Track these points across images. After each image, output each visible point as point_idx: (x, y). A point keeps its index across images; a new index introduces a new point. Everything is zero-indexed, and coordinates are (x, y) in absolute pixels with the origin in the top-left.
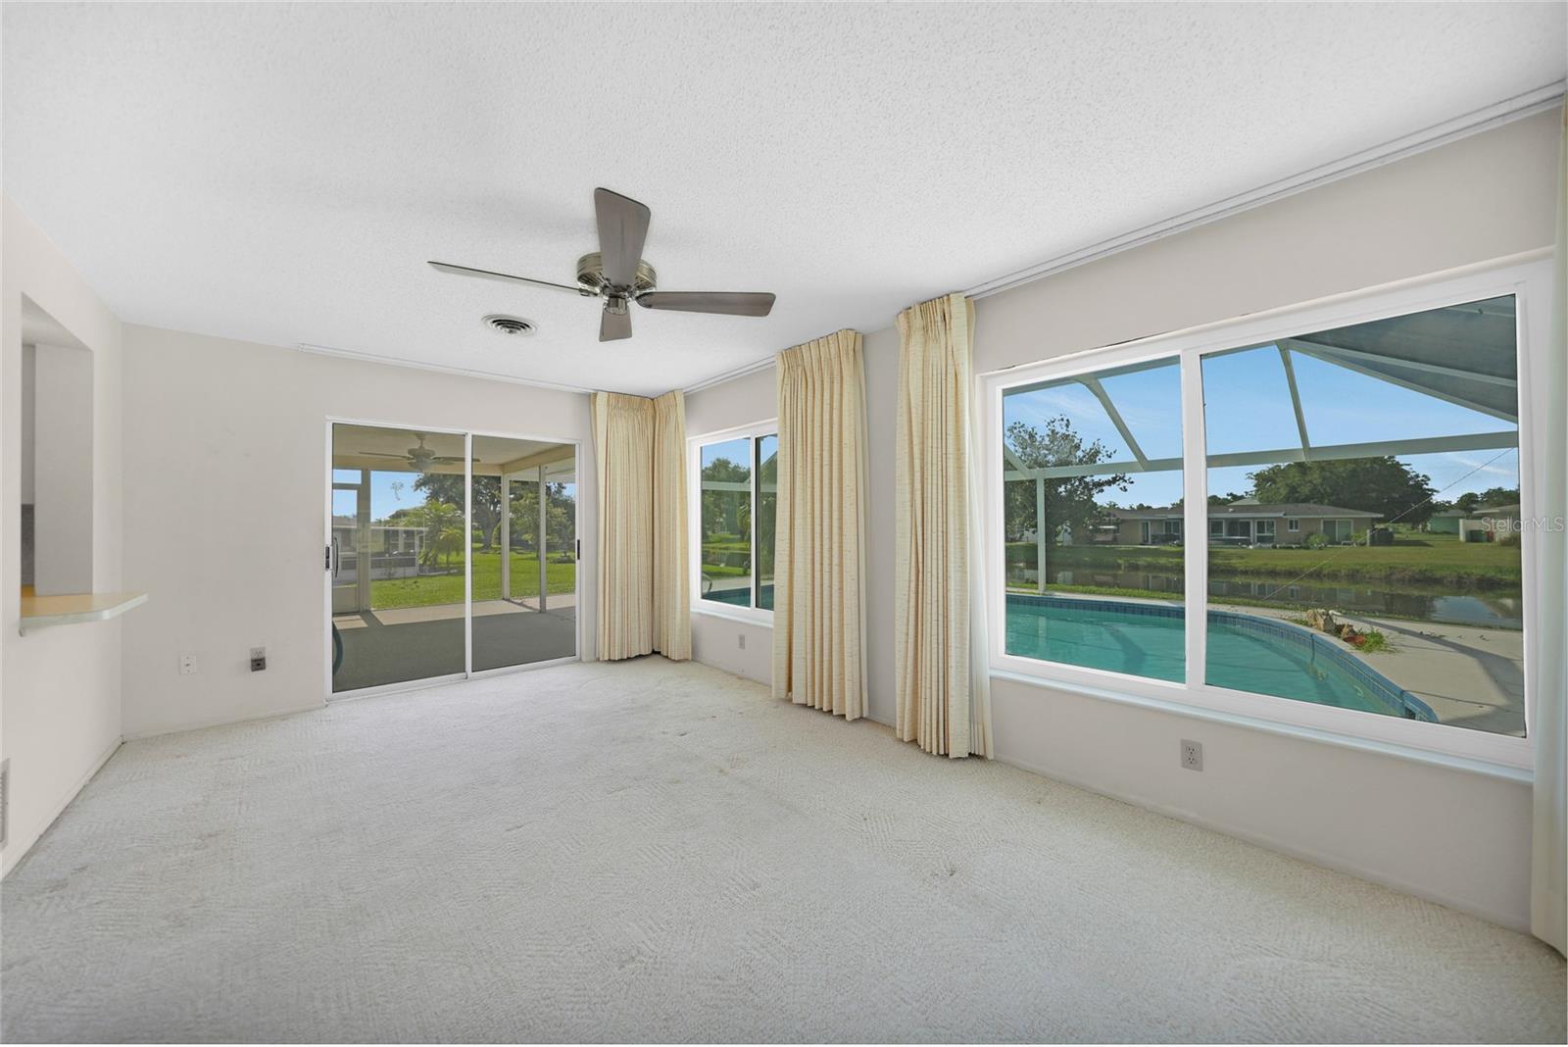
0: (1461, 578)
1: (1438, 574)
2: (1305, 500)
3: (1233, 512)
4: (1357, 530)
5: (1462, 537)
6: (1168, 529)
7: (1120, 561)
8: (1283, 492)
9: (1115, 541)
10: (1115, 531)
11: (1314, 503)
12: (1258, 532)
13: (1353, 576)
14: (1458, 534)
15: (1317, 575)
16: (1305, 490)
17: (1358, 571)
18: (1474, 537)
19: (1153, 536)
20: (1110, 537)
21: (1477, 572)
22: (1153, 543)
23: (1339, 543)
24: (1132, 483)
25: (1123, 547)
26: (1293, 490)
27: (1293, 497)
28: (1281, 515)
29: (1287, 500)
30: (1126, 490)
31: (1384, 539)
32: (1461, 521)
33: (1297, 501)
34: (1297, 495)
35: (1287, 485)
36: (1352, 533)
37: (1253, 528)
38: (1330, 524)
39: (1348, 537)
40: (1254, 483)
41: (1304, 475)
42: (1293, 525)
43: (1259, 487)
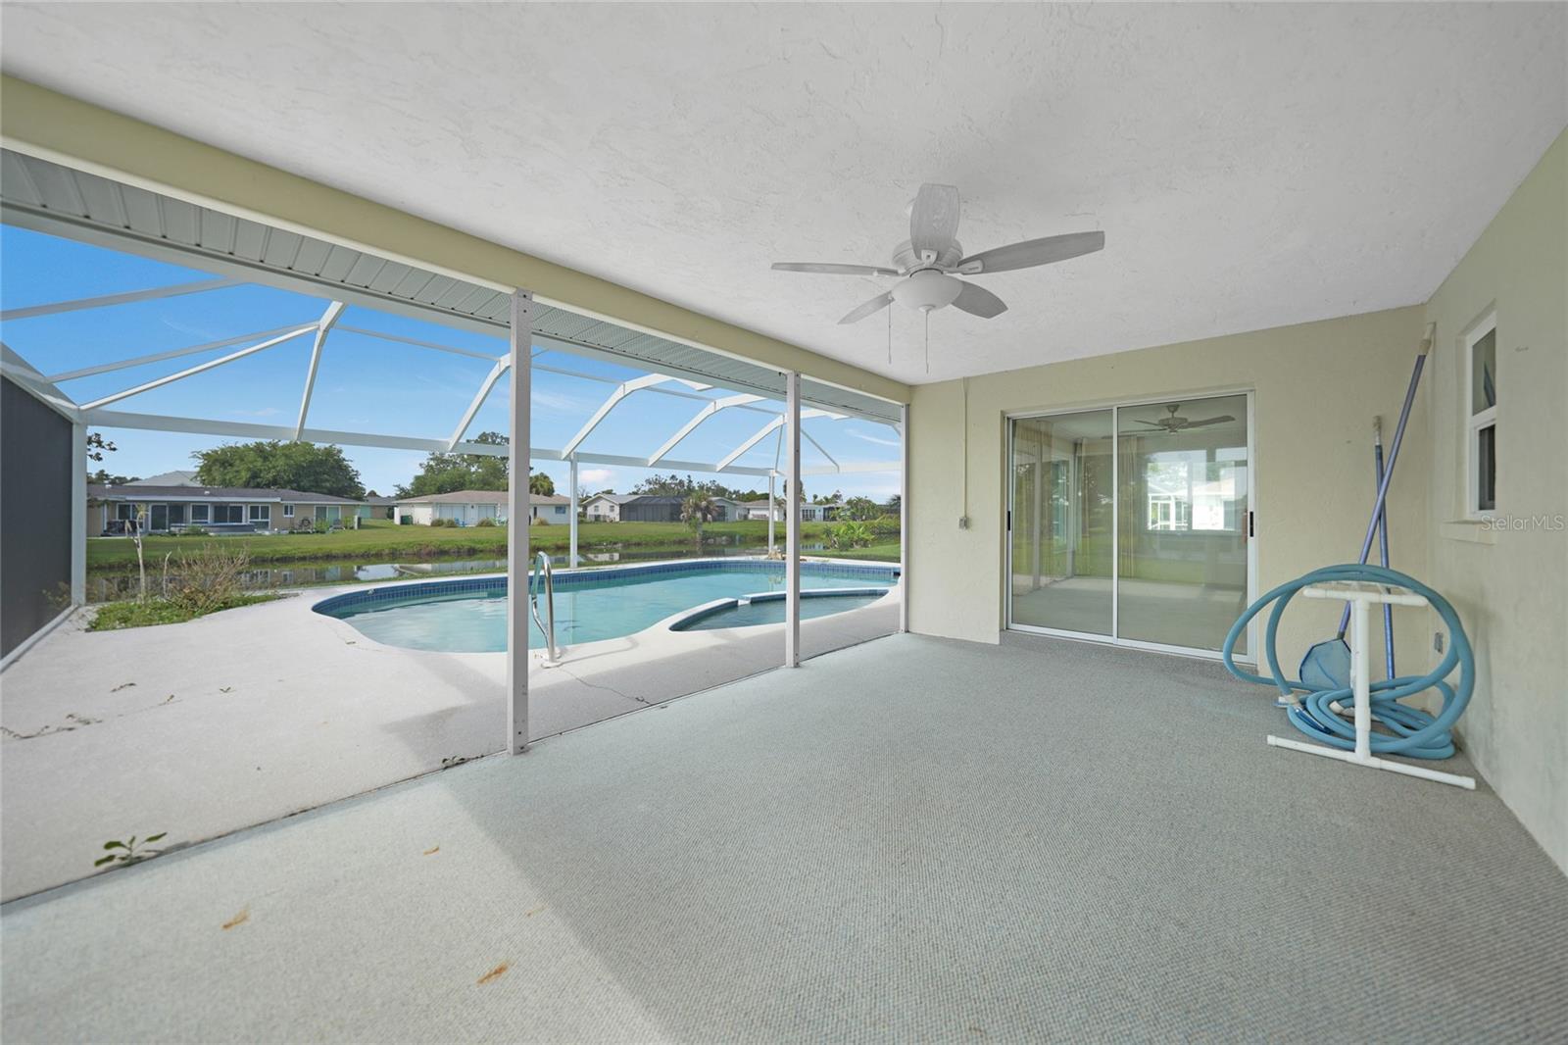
2: (268, 486)
3: (209, 495)
5: (397, 520)
6: (123, 515)
8: (245, 475)
11: (292, 489)
12: (251, 518)
13: (393, 553)
14: (394, 519)
16: (268, 475)
18: (407, 521)
19: (109, 523)
24: (114, 449)
26: (255, 475)
27: (254, 482)
28: (278, 500)
29: (247, 485)
30: (100, 459)
32: (396, 509)
33: (258, 486)
34: (259, 480)
35: (249, 469)
37: (246, 513)
38: (322, 510)
39: (337, 522)
40: (200, 462)
41: (265, 459)
42: (287, 510)
43: (206, 469)
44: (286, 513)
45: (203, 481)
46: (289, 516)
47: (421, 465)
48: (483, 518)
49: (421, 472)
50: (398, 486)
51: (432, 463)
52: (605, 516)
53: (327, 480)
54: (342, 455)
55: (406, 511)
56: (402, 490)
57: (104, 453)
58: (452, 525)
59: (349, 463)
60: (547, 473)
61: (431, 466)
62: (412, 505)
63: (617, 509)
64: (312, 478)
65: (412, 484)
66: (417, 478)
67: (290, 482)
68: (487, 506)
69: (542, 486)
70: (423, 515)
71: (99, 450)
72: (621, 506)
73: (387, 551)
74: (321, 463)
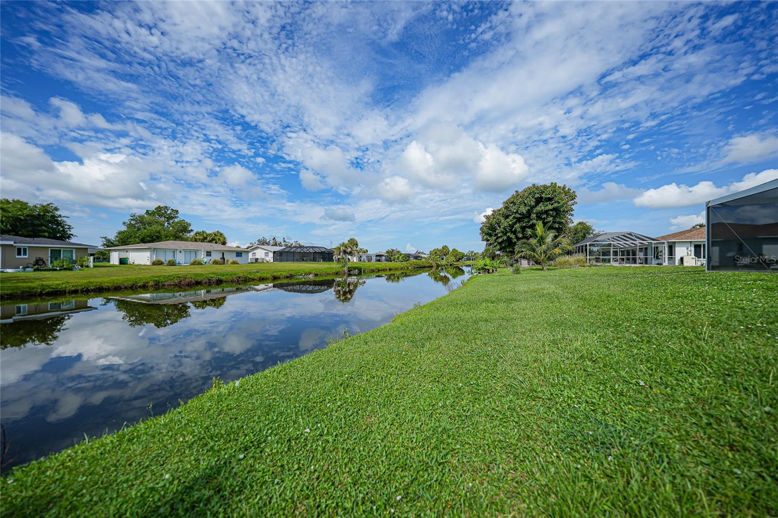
4: (79, 256)
5: (115, 262)
11: (18, 235)
18: (122, 262)
36: (76, 259)
38: (56, 252)
44: (19, 254)
46: (22, 256)
47: (124, 223)
48: (190, 259)
49: (124, 228)
50: (105, 238)
51: (133, 222)
52: (263, 259)
54: (58, 213)
55: (124, 255)
56: (109, 241)
58: (172, 263)
59: (64, 219)
60: (221, 231)
62: (127, 251)
63: (271, 255)
64: (30, 228)
65: (117, 236)
66: (120, 233)
68: (190, 251)
69: (219, 239)
70: (140, 257)
72: (274, 252)
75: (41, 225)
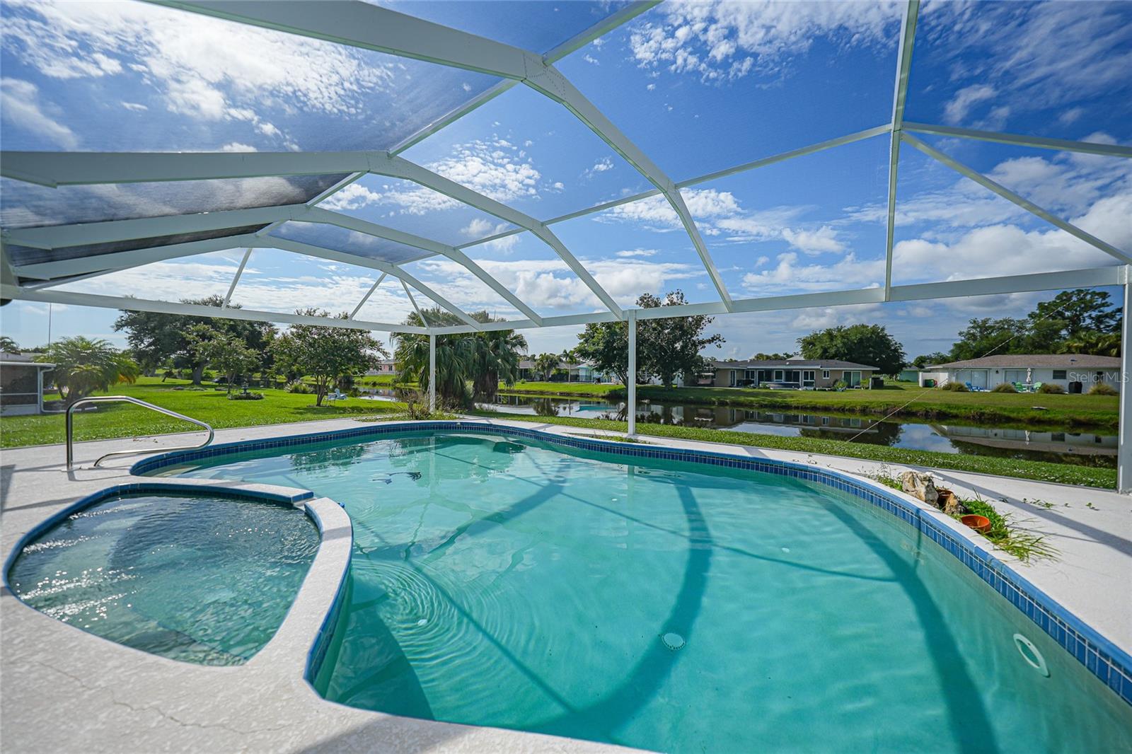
0: (927, 412)
1: (914, 410)
2: (832, 358)
3: (788, 365)
4: (864, 379)
5: (921, 384)
6: (747, 376)
7: (714, 399)
8: (820, 351)
9: (712, 384)
10: (713, 377)
11: (838, 359)
12: (805, 379)
13: (864, 410)
14: (918, 382)
15: (842, 410)
16: (833, 351)
17: (867, 407)
18: (927, 384)
19: (737, 380)
20: (708, 381)
21: (936, 408)
22: (738, 386)
23: (853, 387)
25: (717, 389)
26: (825, 350)
27: (825, 355)
28: (819, 367)
29: (821, 357)
30: (721, 347)
31: (878, 385)
32: (920, 373)
33: (828, 358)
34: (828, 354)
35: (822, 347)
36: (861, 380)
37: (801, 376)
38: (848, 374)
39: (858, 383)
40: (801, 345)
41: (832, 340)
42: (826, 374)
43: (804, 348)
44: (825, 376)
45: (805, 357)
46: (826, 378)
47: (960, 333)
48: (1009, 383)
49: (959, 340)
51: (973, 331)
53: (870, 352)
54: (885, 332)
55: (929, 376)
57: (722, 344)
58: (961, 389)
61: (973, 335)
62: (937, 370)
65: (952, 351)
66: (957, 345)
67: (845, 355)
68: (1016, 370)
70: (943, 378)
71: (719, 343)
73: (858, 408)
74: (869, 339)
75: (870, 346)
